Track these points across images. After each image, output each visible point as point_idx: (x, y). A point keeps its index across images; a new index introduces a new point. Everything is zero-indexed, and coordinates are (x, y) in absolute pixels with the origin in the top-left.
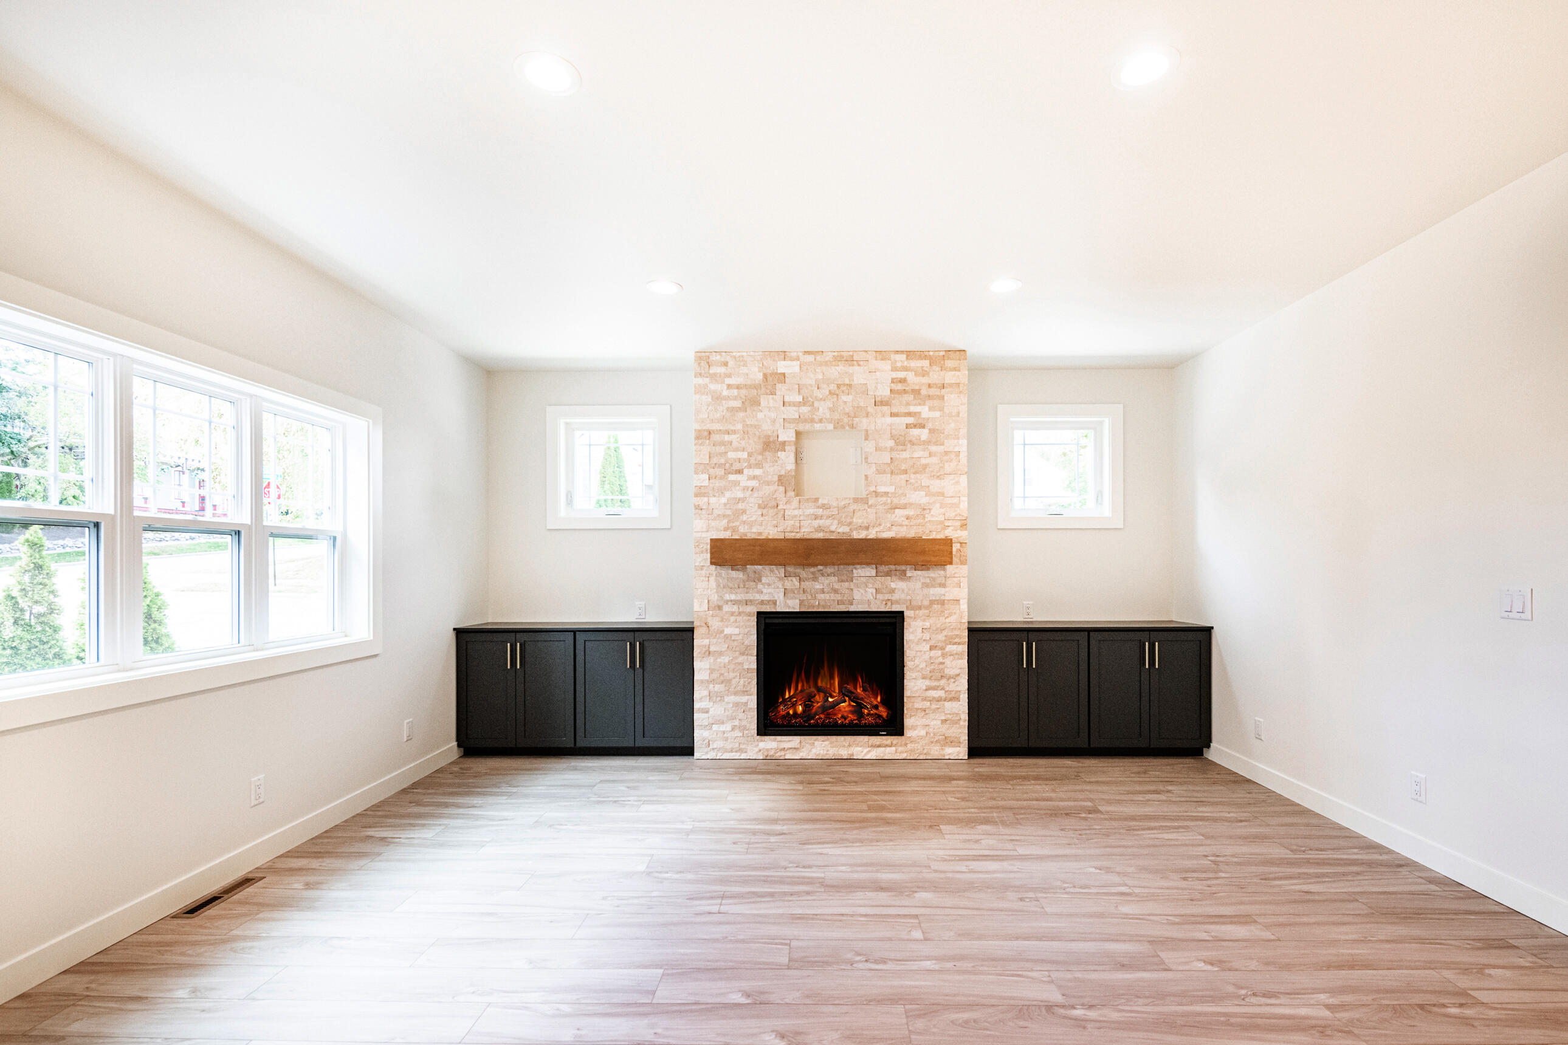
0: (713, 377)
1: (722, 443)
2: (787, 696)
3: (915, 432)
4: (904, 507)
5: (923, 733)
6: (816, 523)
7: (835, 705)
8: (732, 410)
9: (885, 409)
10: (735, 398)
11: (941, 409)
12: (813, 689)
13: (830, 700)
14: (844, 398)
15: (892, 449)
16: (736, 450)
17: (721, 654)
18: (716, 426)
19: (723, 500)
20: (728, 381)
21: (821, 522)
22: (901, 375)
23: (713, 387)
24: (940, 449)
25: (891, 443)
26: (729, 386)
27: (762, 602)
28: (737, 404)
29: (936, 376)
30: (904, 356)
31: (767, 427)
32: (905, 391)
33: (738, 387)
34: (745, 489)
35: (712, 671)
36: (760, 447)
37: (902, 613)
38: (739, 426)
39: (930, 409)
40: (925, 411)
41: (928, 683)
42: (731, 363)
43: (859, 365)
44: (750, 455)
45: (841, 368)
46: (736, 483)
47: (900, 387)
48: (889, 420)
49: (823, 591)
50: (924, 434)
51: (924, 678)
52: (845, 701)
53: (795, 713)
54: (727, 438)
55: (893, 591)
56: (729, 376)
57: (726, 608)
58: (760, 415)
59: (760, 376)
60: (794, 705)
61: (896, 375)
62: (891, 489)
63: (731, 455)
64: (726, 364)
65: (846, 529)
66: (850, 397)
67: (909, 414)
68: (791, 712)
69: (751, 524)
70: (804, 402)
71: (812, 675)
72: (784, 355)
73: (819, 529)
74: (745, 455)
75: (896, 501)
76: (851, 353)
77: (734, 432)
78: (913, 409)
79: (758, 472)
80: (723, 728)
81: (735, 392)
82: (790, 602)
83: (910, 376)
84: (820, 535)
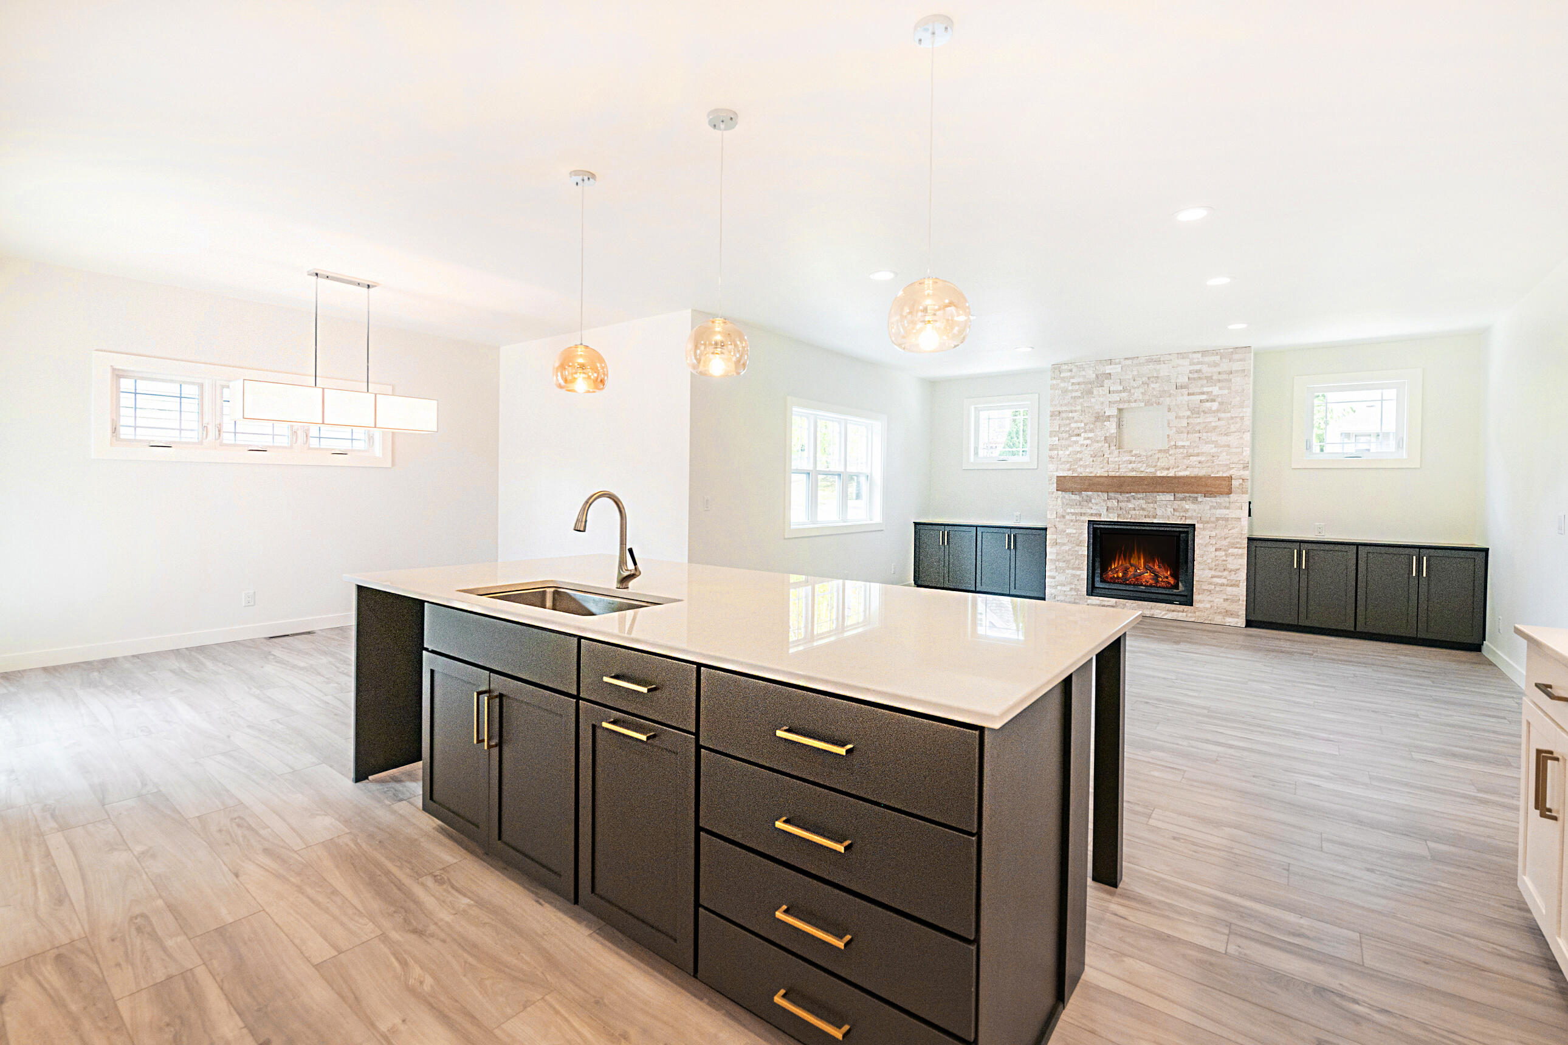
0: (1063, 379)
1: (1068, 418)
2: (1113, 567)
3: (1208, 404)
4: (1198, 455)
5: (1208, 606)
6: (1130, 466)
7: (1140, 575)
8: (1075, 398)
9: (1185, 391)
10: (1077, 391)
11: (1229, 388)
12: (1128, 565)
13: (1138, 571)
14: (1153, 385)
15: (1188, 417)
16: (1077, 422)
17: (1064, 544)
18: (1064, 408)
19: (1067, 453)
20: (1072, 381)
21: (1134, 465)
22: (1198, 367)
23: (1062, 385)
24: (1229, 415)
25: (1189, 413)
26: (1073, 384)
27: (1092, 515)
28: (1078, 394)
29: (1225, 366)
30: (1200, 355)
31: (1097, 407)
32: (1200, 378)
33: (1079, 384)
34: (1082, 445)
35: (1058, 554)
36: (1093, 419)
37: (1194, 525)
38: (1079, 408)
39: (1220, 388)
40: (1215, 390)
41: (1213, 573)
42: (1074, 370)
43: (1164, 363)
44: (1086, 424)
45: (1151, 366)
46: (1076, 442)
47: (1196, 375)
48: (1186, 398)
49: (1134, 509)
50: (1215, 406)
51: (1211, 569)
52: (1147, 573)
53: (1118, 577)
54: (1070, 415)
55: (1187, 511)
56: (1073, 377)
57: (1067, 517)
58: (1093, 400)
59: (1094, 376)
60: (1117, 572)
61: (1192, 368)
62: (1187, 443)
63: (1073, 425)
64: (1071, 371)
65: (1153, 470)
66: (1157, 385)
67: (1203, 393)
68: (1115, 576)
69: (1085, 467)
70: (1124, 390)
71: (1127, 556)
72: (1111, 362)
73: (1133, 470)
74: (1083, 425)
75: (1191, 451)
76: (1159, 356)
77: (1076, 411)
78: (1205, 389)
79: (1091, 435)
80: (1064, 589)
81: (1077, 387)
82: (1111, 515)
83: (1205, 369)
84: (1134, 474)
